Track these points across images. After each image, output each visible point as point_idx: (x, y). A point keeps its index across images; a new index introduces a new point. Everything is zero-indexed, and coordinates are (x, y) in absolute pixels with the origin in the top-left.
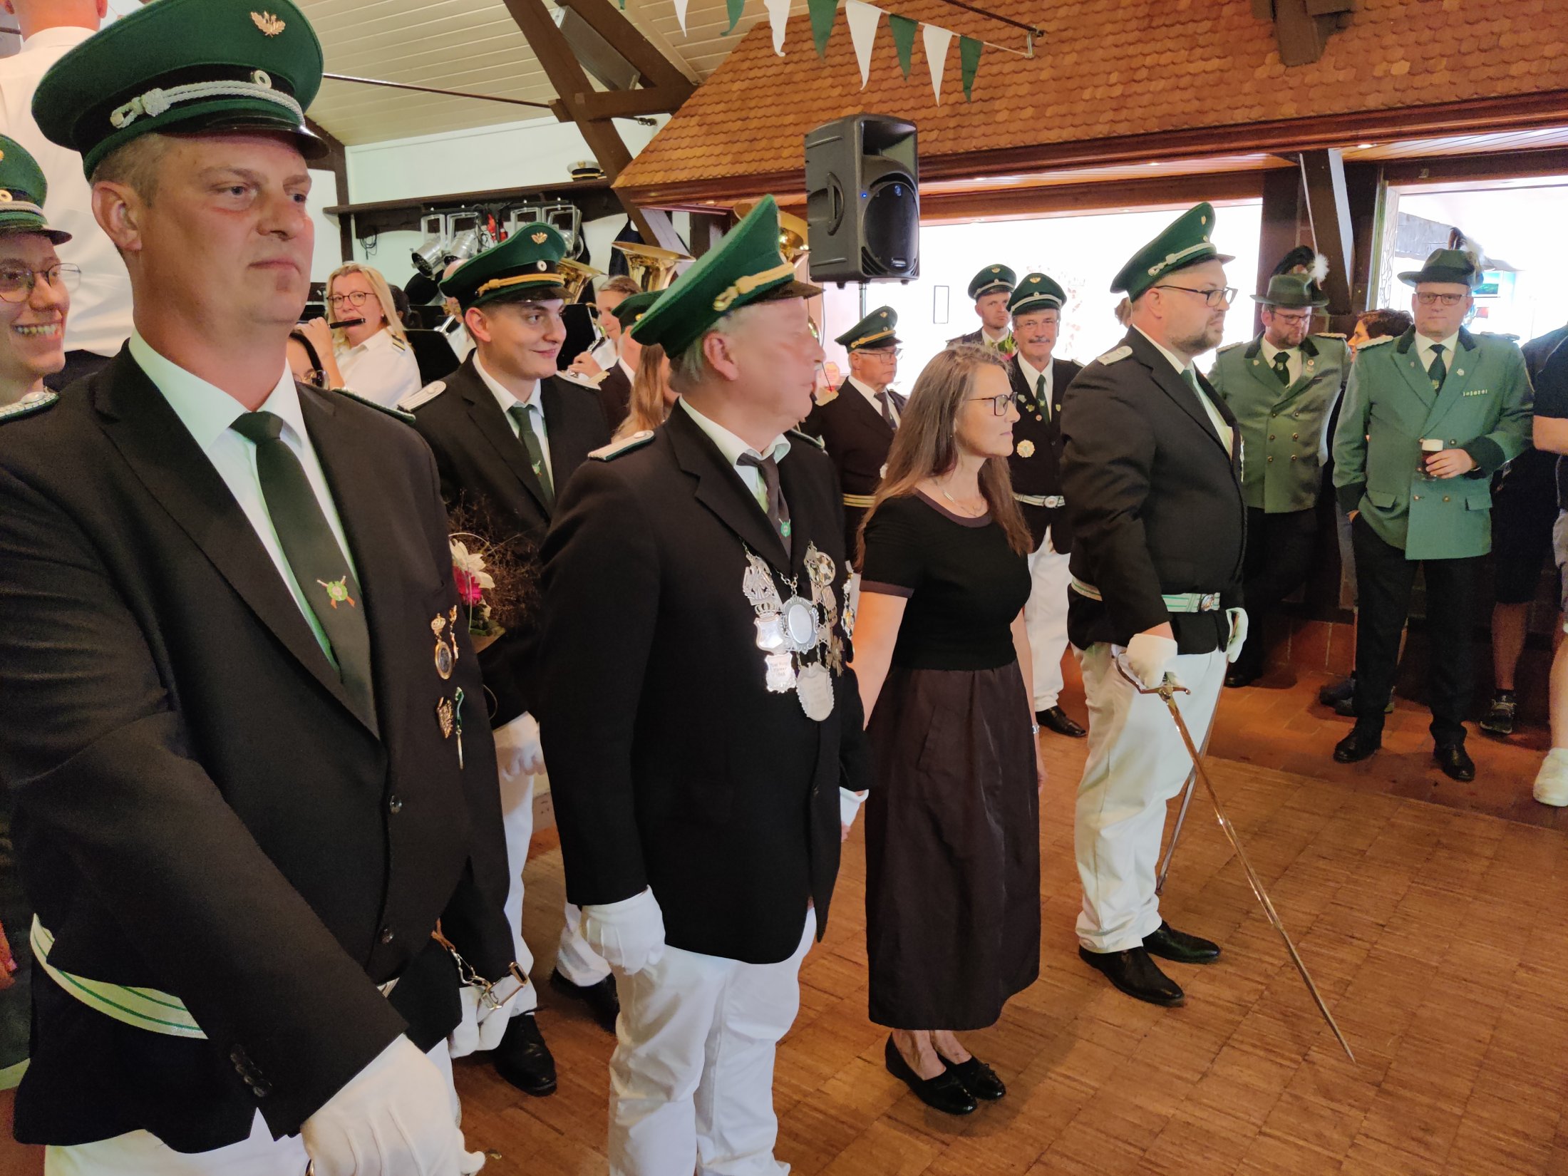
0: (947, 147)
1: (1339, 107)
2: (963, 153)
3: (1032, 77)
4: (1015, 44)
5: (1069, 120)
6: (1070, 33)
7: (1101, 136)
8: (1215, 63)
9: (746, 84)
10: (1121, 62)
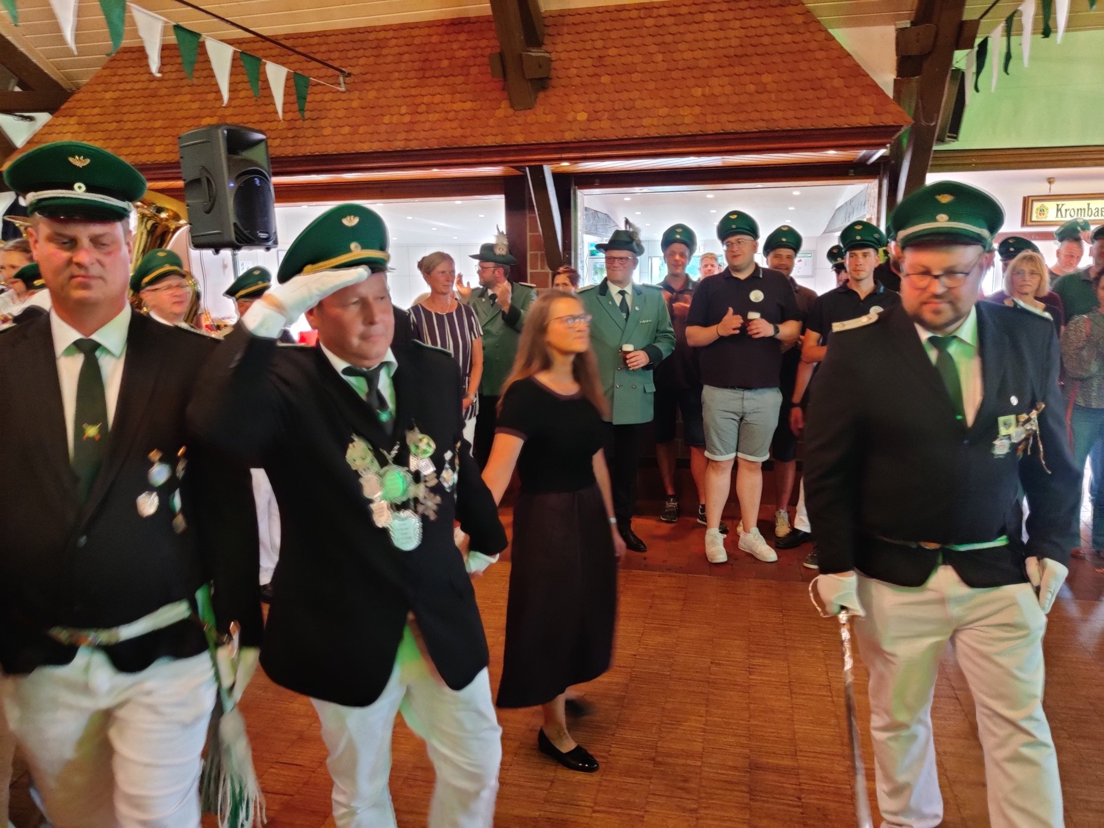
0: (289, 151)
1: (549, 138)
2: (300, 156)
3: (345, 105)
4: (332, 80)
5: (376, 137)
6: (368, 77)
7: (399, 149)
8: (469, 105)
9: (118, 94)
10: (407, 99)
